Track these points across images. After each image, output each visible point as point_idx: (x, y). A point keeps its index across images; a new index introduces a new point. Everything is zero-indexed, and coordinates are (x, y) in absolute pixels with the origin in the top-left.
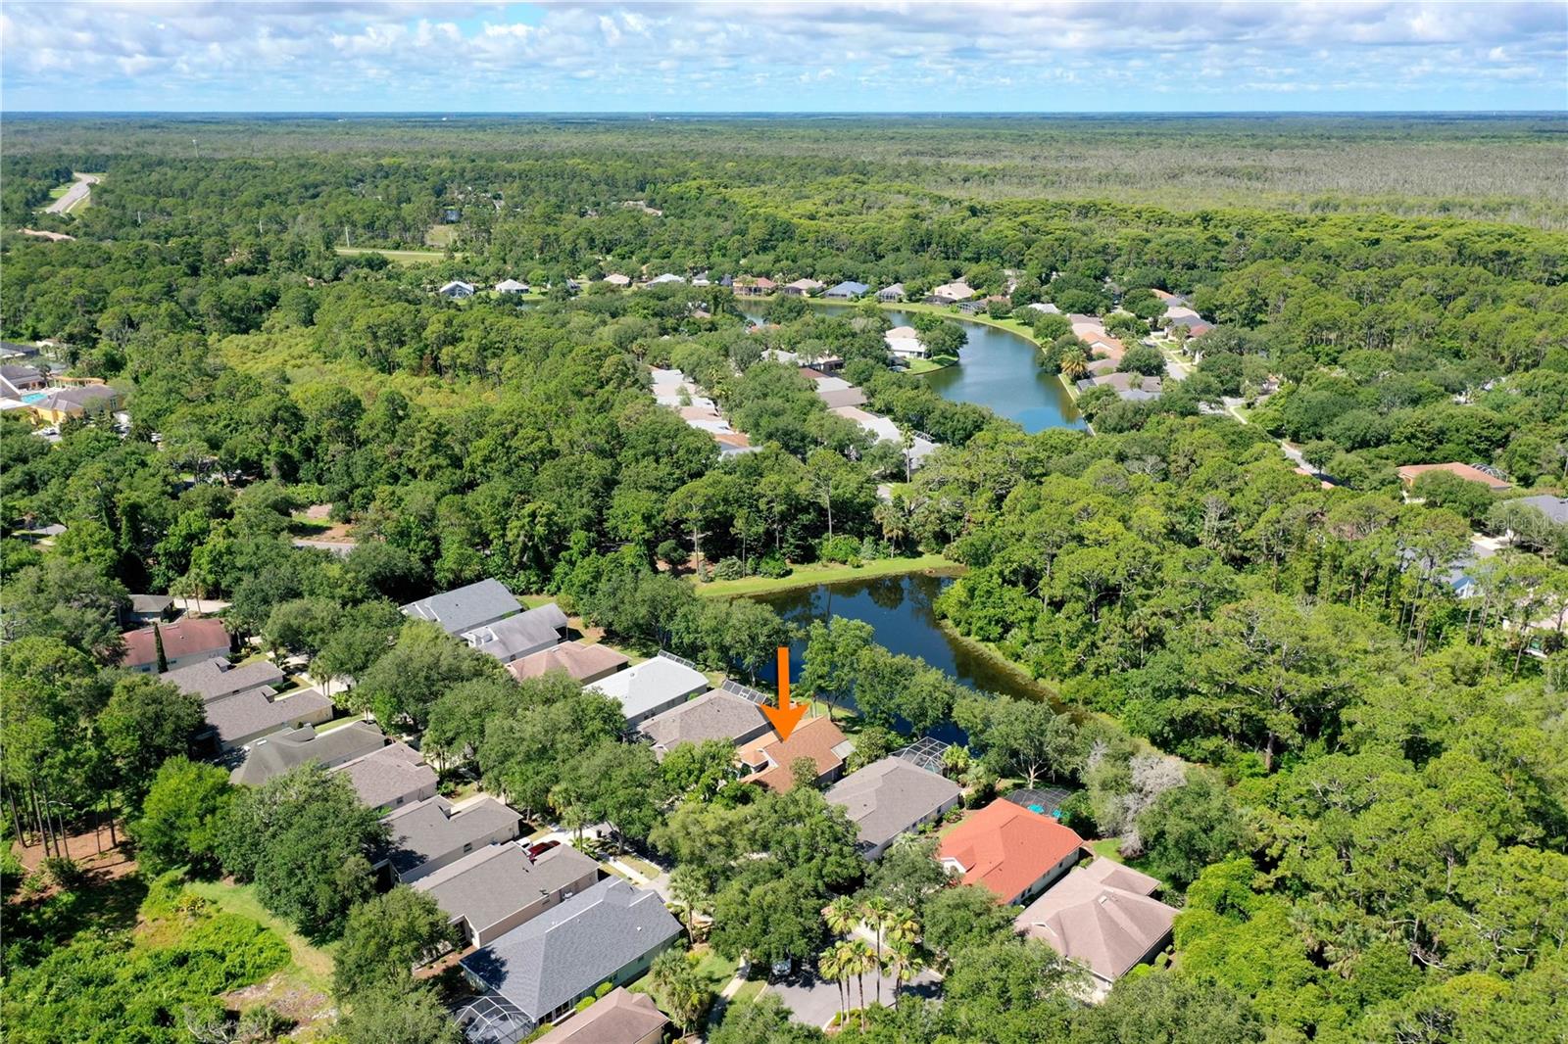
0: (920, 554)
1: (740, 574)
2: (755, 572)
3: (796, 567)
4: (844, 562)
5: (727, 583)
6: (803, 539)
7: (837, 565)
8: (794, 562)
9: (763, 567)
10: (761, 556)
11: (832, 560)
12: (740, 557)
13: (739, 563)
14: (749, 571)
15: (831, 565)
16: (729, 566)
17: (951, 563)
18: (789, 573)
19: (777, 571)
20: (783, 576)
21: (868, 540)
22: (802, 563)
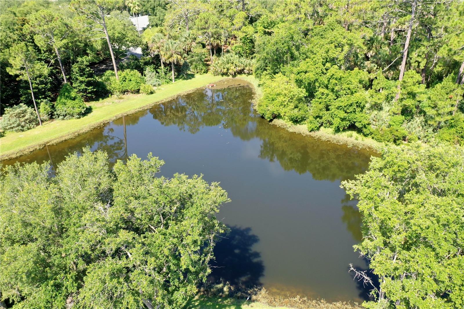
0: (193, 76)
1: (36, 122)
2: (52, 116)
3: (92, 104)
4: (138, 91)
5: (22, 135)
6: (91, 75)
7: (130, 95)
8: (88, 99)
9: (60, 108)
10: (54, 100)
11: (124, 92)
12: (29, 103)
13: (30, 110)
14: (46, 117)
15: (125, 96)
16: (18, 116)
17: (220, 78)
18: (89, 110)
19: (77, 110)
20: (84, 114)
21: (149, 70)
22: (97, 99)
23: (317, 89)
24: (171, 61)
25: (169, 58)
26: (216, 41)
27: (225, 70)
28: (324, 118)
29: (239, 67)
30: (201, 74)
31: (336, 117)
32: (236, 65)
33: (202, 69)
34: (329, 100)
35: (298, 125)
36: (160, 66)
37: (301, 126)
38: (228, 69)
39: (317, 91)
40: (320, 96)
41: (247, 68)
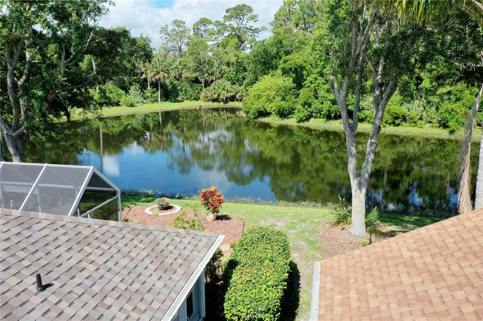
0: (181, 101)
4: (118, 104)
15: (104, 108)
21: (133, 88)
23: (305, 78)
24: (157, 78)
25: (155, 75)
26: (210, 77)
27: (216, 96)
28: (313, 106)
29: (231, 92)
30: (190, 100)
31: (326, 101)
32: (227, 90)
33: (192, 96)
34: (317, 85)
35: (286, 119)
36: (147, 86)
37: (289, 120)
38: (219, 95)
39: (305, 80)
40: (309, 84)
41: (240, 94)
